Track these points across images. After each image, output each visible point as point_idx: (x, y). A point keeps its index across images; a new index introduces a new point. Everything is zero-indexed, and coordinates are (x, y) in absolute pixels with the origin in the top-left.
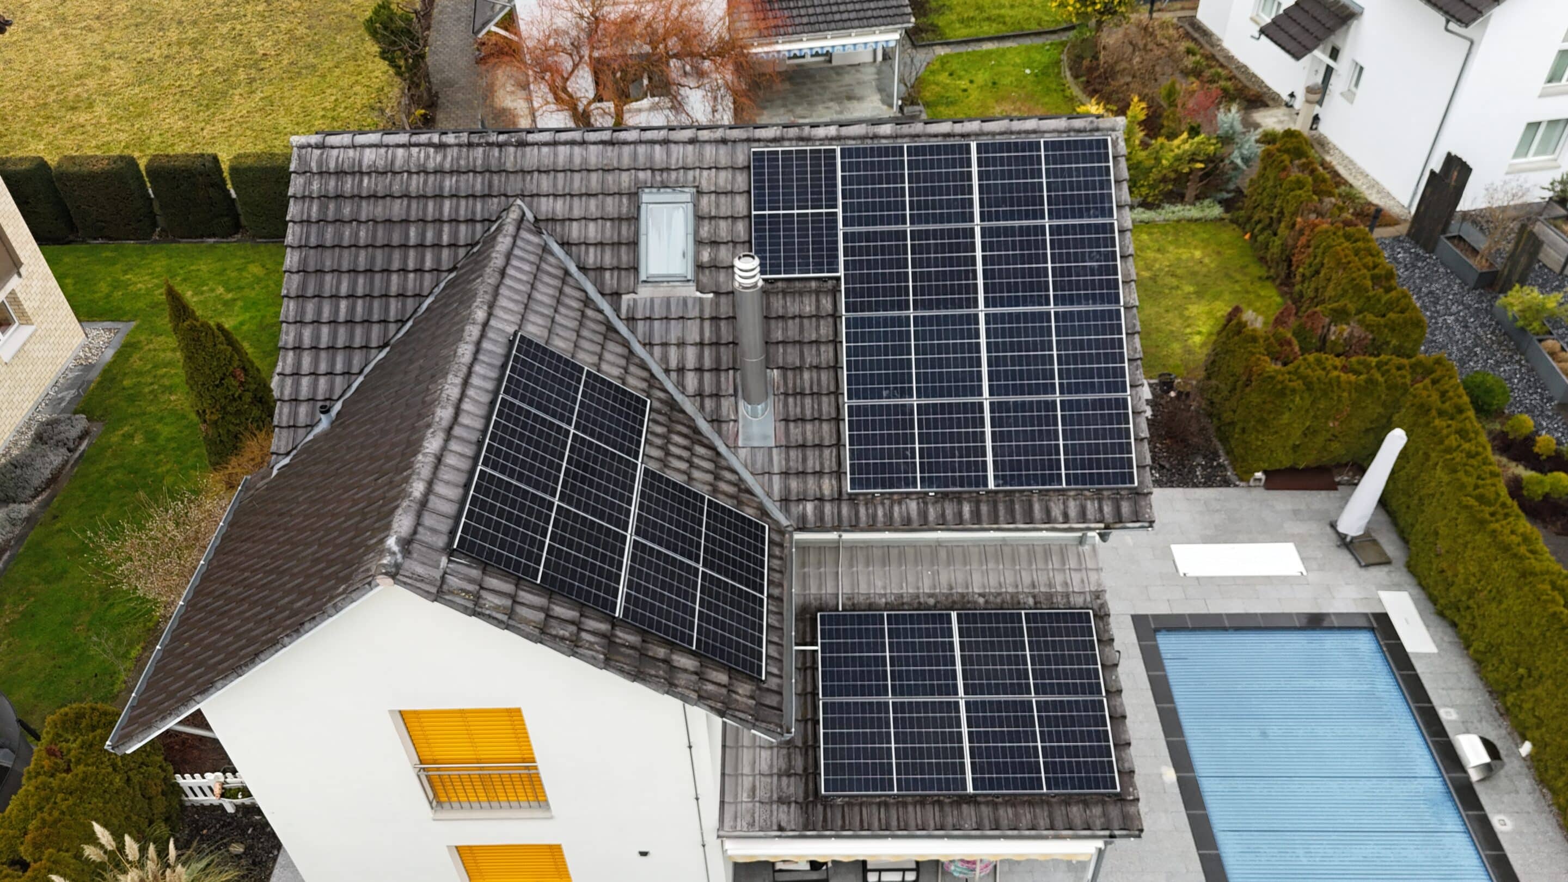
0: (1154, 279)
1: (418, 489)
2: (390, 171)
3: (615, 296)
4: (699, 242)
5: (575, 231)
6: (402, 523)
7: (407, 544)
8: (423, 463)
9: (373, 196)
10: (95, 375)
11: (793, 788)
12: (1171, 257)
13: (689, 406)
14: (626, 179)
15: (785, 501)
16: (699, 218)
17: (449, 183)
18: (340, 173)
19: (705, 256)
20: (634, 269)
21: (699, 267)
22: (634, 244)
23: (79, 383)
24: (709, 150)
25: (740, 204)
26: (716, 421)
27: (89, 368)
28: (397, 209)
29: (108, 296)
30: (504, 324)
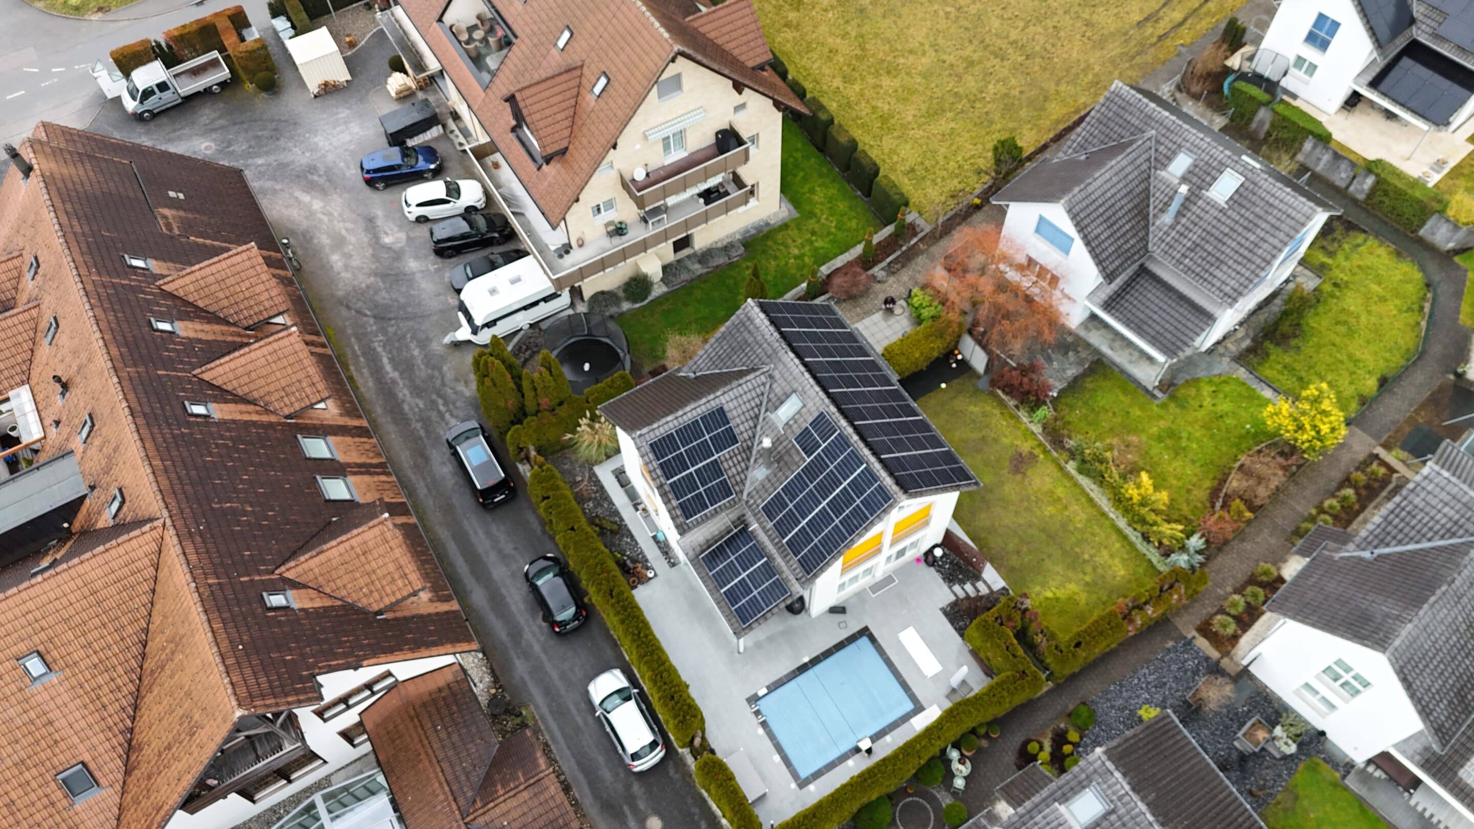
0: (1085, 561)
1: (655, 425)
2: (757, 328)
3: (767, 410)
4: (793, 418)
5: (774, 386)
6: (645, 430)
7: (640, 436)
8: (664, 420)
9: (749, 332)
10: (766, 230)
11: (698, 549)
12: (1110, 562)
13: (754, 452)
14: (796, 385)
15: (749, 494)
16: (799, 412)
17: (765, 345)
18: (749, 319)
19: (791, 422)
20: (776, 408)
21: (787, 424)
22: (782, 403)
23: (759, 229)
24: (817, 399)
25: (811, 420)
26: (756, 461)
27: (768, 224)
28: (751, 340)
29: (804, 194)
30: (723, 400)
